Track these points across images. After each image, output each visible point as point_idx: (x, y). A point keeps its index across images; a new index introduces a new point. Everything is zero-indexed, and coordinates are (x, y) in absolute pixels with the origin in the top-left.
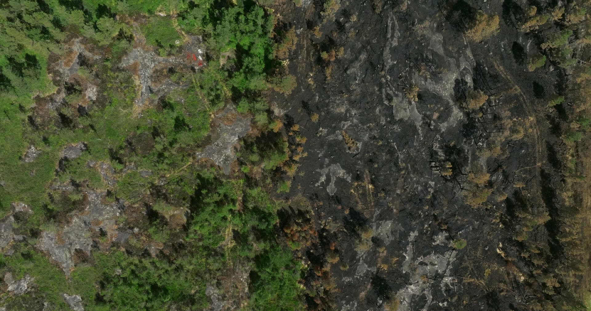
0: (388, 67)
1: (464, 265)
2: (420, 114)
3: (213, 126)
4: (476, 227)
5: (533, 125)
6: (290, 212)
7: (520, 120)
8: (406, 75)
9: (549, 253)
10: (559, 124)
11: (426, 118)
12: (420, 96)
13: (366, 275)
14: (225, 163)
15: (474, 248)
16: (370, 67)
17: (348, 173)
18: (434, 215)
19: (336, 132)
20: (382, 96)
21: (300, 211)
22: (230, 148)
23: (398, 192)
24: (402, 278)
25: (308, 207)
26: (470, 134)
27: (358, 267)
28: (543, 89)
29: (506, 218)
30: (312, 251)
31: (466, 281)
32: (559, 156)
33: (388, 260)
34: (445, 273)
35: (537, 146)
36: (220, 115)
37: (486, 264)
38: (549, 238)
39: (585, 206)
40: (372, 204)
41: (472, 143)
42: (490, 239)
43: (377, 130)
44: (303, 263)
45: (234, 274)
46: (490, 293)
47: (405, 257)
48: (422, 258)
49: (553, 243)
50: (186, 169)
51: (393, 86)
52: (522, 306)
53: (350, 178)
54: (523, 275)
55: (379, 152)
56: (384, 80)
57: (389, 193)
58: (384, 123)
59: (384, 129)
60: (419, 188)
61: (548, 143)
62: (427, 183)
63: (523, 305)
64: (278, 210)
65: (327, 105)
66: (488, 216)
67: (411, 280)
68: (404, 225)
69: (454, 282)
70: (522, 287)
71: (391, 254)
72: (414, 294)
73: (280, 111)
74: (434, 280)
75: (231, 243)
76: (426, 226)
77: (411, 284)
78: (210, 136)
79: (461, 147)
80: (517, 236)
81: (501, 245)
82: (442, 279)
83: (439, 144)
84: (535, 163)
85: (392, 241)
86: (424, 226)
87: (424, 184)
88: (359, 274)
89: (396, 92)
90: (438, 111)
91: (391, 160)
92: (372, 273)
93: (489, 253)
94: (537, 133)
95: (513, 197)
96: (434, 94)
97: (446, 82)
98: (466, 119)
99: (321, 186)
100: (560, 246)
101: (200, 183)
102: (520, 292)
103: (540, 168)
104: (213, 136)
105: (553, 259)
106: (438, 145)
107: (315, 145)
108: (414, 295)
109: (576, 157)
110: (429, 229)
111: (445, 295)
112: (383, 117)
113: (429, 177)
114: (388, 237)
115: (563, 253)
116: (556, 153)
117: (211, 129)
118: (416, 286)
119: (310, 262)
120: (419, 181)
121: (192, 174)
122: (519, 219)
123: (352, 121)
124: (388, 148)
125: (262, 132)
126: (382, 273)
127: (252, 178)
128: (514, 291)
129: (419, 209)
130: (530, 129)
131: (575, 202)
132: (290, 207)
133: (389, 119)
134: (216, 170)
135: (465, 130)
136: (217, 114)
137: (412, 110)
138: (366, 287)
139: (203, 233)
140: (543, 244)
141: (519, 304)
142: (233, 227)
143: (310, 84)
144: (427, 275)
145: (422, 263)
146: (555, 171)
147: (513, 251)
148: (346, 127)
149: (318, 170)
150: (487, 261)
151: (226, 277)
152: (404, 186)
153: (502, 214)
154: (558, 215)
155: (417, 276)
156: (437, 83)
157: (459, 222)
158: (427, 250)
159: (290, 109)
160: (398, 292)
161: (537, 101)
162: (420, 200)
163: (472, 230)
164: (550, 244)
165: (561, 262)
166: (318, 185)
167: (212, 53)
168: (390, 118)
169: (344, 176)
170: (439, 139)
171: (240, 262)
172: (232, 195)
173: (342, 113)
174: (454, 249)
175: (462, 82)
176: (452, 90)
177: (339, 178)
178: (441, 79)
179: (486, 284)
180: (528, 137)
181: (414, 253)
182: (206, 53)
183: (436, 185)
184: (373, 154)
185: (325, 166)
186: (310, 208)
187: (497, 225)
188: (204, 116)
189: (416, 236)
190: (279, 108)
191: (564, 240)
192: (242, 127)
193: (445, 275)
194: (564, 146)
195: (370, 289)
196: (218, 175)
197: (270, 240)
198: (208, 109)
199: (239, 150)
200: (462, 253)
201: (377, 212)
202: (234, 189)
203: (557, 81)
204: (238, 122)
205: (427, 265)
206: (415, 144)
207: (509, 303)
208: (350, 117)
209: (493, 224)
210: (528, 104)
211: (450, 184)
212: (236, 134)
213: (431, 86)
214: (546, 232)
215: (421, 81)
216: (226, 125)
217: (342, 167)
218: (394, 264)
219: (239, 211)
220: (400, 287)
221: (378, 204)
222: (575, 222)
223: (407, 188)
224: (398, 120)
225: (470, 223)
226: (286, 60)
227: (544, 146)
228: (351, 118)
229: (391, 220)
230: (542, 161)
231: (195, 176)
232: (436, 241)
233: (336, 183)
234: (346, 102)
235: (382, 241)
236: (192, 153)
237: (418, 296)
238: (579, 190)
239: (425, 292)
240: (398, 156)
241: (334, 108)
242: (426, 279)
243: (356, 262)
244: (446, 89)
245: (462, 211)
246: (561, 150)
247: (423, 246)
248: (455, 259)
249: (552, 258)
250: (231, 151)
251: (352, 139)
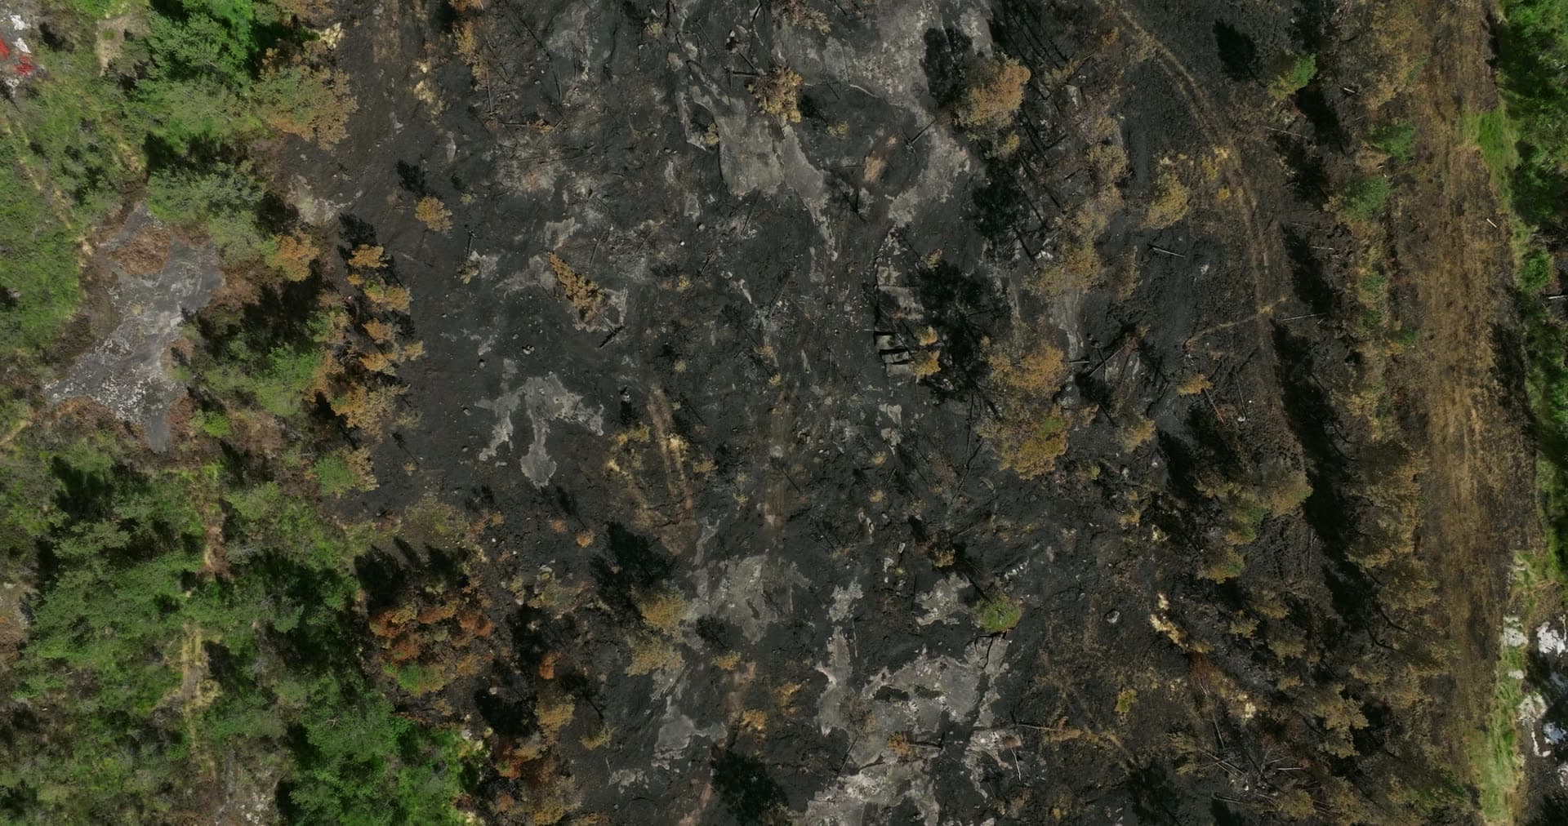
0: (684, 11)
1: (1040, 683)
2: (818, 168)
3: (92, 281)
4: (1069, 549)
5: (1229, 175)
6: (402, 560)
7: (1183, 163)
8: (753, 36)
9: (1331, 614)
10: (1318, 162)
11: (839, 180)
12: (808, 105)
13: (693, 754)
14: (147, 410)
15: (1069, 622)
16: (626, 20)
17: (591, 402)
18: (912, 520)
19: (531, 261)
20: (677, 120)
21: (435, 554)
22: (159, 354)
23: (777, 452)
24: (822, 753)
25: (463, 536)
26: (1000, 222)
27: (661, 730)
28: (1252, 47)
29: (1172, 506)
30: (493, 691)
31: (1053, 739)
32: (1330, 275)
33: (765, 693)
34: (974, 720)
35: (1253, 249)
36: (111, 242)
37: (1118, 673)
38: (1326, 561)
39: (1437, 440)
40: (689, 503)
41: (1017, 256)
42: (1122, 584)
43: (675, 242)
44: (466, 735)
45: (222, 802)
46: (1143, 771)
47: (825, 678)
48: (884, 677)
49: (1341, 577)
50: (11, 447)
51: (710, 77)
52: (1255, 805)
53: (599, 420)
54: (1251, 698)
55: (690, 319)
56: (678, 63)
57: (742, 459)
58: (696, 214)
59: (699, 233)
60: (848, 432)
61: (1289, 233)
62: (873, 412)
63: (1260, 801)
64: (358, 560)
65: (490, 169)
66: (1107, 507)
67: (854, 757)
68: (810, 565)
69: (1011, 745)
70: (1252, 738)
71: (775, 674)
72: (869, 805)
73: (320, 205)
74: (940, 746)
75: (205, 690)
76: (889, 561)
77: (854, 771)
78: (86, 319)
79: (976, 272)
80: (1208, 568)
81: (1163, 604)
82: (967, 741)
83: (897, 268)
84: (1251, 306)
85: (771, 625)
86: (879, 562)
87: (863, 416)
88: (667, 755)
89: (725, 99)
90: (879, 150)
91: (738, 344)
92: (714, 747)
93: (1124, 635)
94: (1248, 202)
95: (1187, 433)
96: (858, 92)
97: (894, 43)
98: (982, 171)
99: (498, 458)
100: (1368, 586)
101: (65, 490)
102: (1244, 756)
103: (1272, 322)
104: (97, 317)
105: (1346, 634)
106: (895, 274)
107: (461, 315)
108: (871, 808)
109: (1390, 274)
110: (901, 571)
111: (985, 795)
112: (691, 191)
113: (880, 390)
114: (756, 615)
115: (1378, 608)
116: (1320, 264)
117: (86, 295)
118: (874, 777)
119: (490, 731)
120: (843, 407)
121: (36, 460)
122: (1215, 507)
123: (581, 218)
124: (723, 302)
125: (264, 288)
126: (749, 740)
127: (247, 454)
128: (1221, 756)
129: (855, 506)
130: (1222, 191)
131: (1405, 428)
132: (399, 543)
133: (712, 199)
134: (118, 439)
135: (983, 212)
136: (103, 240)
137: (787, 159)
138: (698, 798)
139: (97, 668)
140: (1307, 586)
141: (1246, 799)
142: (204, 635)
143: (423, 103)
144: (909, 734)
145: (886, 695)
146: (1323, 327)
147: (1206, 620)
148: (562, 239)
149: (483, 403)
150: (1123, 664)
151: (193, 815)
152: (795, 430)
153: (1155, 496)
154: (1347, 479)
155: (873, 740)
156: (861, 49)
157: (1005, 537)
158: (902, 647)
159: (359, 194)
160: (810, 803)
161: (1234, 88)
162: (856, 472)
163: (1055, 562)
164: (1331, 582)
165: (1374, 639)
166: (490, 457)
167: (62, 26)
168: (713, 191)
169: (575, 417)
170: (897, 253)
171: (237, 755)
172: (184, 520)
173: (546, 192)
174: (995, 635)
175: (951, 40)
176: (920, 71)
177: (557, 425)
178: (876, 35)
179: (1126, 742)
180: (1220, 219)
181: (855, 662)
182: (43, 27)
183: (906, 414)
184: (671, 329)
185: (504, 386)
186: (468, 542)
187: (1140, 533)
188: (56, 251)
189: (855, 601)
190: (316, 197)
191: (1369, 563)
192: (193, 276)
193: (977, 724)
194: (1344, 238)
195: (709, 803)
196: (127, 456)
197: (339, 669)
198: (69, 226)
199: (189, 358)
200: (1031, 643)
201: (709, 532)
202: (189, 499)
203: (1297, 12)
204: (180, 261)
205: (905, 697)
206: (813, 278)
207: (1209, 800)
208: (573, 202)
209: (1127, 533)
210: (1207, 105)
211: (958, 409)
212: (173, 303)
213: (841, 62)
214: (1315, 541)
215: (804, 48)
216: (135, 275)
217: (566, 385)
218: (788, 707)
219: (219, 577)
220: (815, 784)
221: (707, 502)
222: (1398, 496)
223: (806, 435)
224: (745, 199)
225: (1045, 535)
226: (330, 25)
227: (1278, 246)
228: (577, 209)
229: (759, 552)
230: (1277, 297)
231: (45, 468)
232: (927, 611)
233: (550, 445)
234: (551, 152)
235: (738, 631)
236: (28, 387)
237: (886, 809)
238: (1412, 385)
239: (913, 793)
240: (760, 325)
241: (512, 177)
242: (904, 749)
243: (652, 715)
244: (897, 69)
245: (1011, 499)
246: (1337, 252)
247: (887, 632)
248: (1006, 666)
249: (1343, 630)
250: (164, 365)
251: (587, 283)
